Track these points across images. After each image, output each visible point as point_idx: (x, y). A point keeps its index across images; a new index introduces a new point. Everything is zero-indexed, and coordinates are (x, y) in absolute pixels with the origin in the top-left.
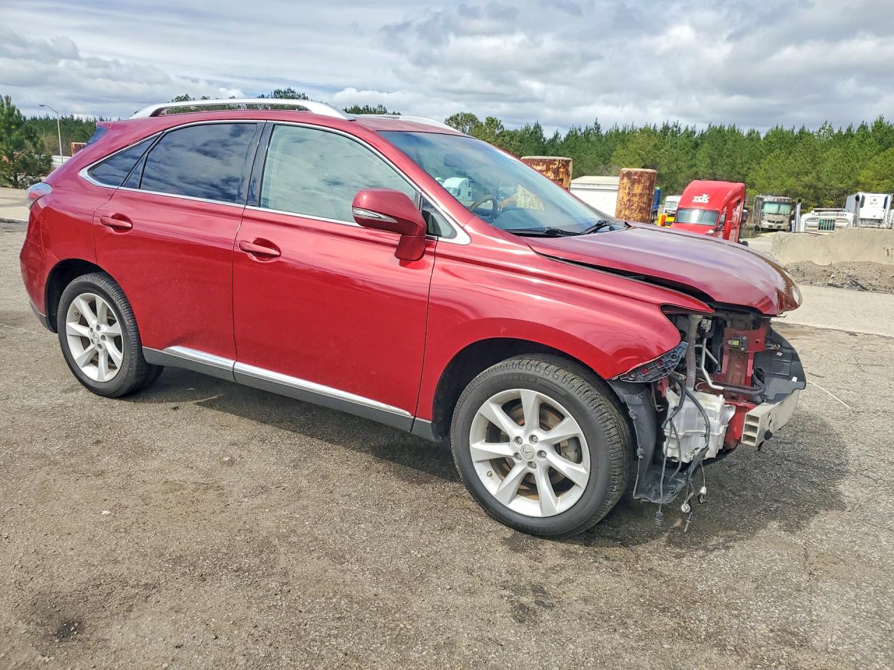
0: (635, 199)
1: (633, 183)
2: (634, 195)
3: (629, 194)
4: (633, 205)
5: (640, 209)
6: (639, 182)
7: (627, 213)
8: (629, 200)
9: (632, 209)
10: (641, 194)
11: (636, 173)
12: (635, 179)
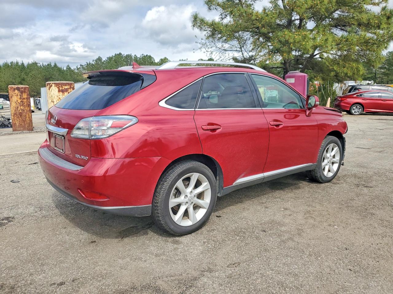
0: (25, 101)
1: (22, 92)
2: (24, 99)
3: (21, 98)
4: (24, 104)
5: (28, 105)
6: (25, 92)
7: (22, 108)
8: (22, 102)
9: (24, 106)
10: (27, 98)
11: (22, 88)
12: (23, 91)
